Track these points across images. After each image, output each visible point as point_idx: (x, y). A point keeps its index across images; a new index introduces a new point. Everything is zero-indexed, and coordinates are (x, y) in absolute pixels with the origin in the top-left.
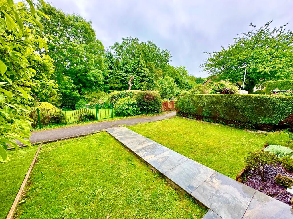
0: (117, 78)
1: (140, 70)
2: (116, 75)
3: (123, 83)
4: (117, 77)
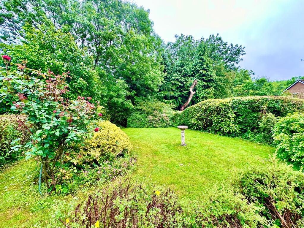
0: (173, 84)
1: (204, 72)
2: (172, 81)
3: (180, 90)
4: (173, 82)
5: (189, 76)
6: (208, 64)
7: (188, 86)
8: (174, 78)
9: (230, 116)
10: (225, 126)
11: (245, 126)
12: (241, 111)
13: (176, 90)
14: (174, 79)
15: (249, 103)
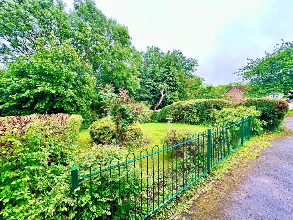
0: (147, 88)
1: (171, 79)
3: (153, 92)
4: (147, 86)
5: (159, 81)
6: (173, 73)
7: (159, 90)
8: (147, 82)
9: (194, 111)
10: (191, 118)
11: (203, 117)
12: (200, 108)
13: (150, 93)
14: (148, 84)
15: (204, 103)
